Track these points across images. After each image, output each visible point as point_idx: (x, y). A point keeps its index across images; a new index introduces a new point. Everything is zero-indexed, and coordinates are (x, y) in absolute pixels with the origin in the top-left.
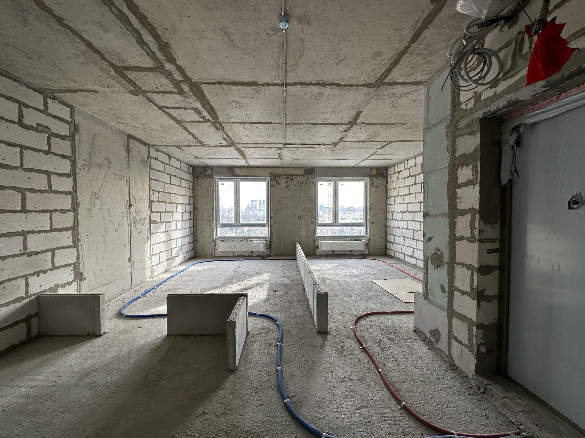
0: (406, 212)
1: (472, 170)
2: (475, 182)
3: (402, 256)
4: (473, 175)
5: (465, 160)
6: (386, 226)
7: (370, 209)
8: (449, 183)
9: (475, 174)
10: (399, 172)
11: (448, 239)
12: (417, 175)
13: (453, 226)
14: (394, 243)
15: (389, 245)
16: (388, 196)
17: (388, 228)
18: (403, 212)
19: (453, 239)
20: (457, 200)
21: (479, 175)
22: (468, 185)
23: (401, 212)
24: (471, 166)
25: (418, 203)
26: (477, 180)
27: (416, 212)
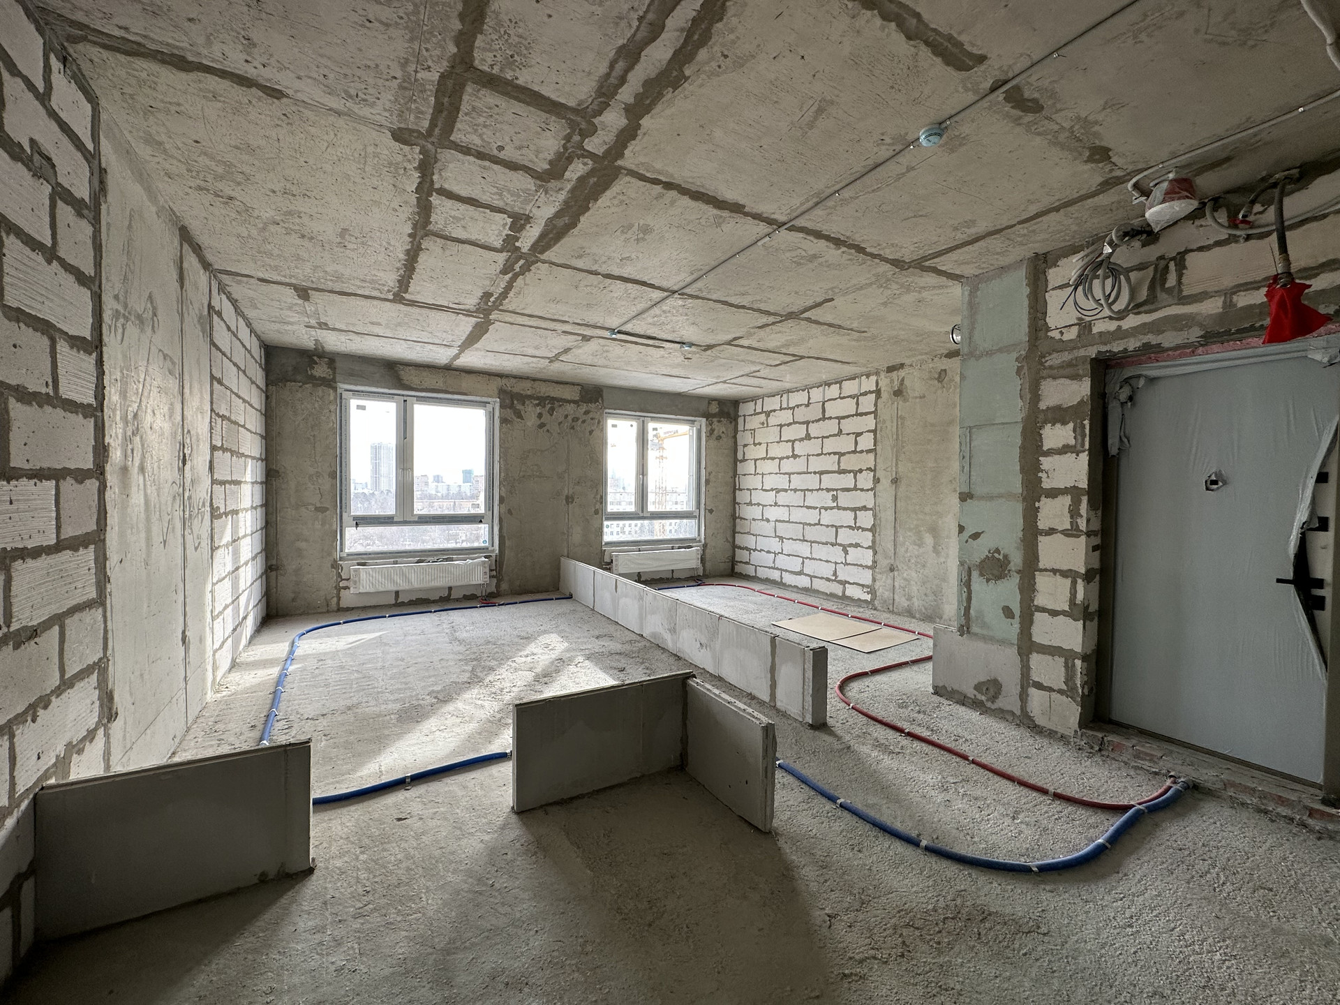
0: (786, 490)
1: (1074, 431)
2: (1079, 447)
3: (775, 575)
4: (1075, 438)
5: (1059, 415)
6: (734, 517)
7: (707, 482)
8: (1023, 448)
9: (1079, 437)
10: (768, 414)
11: (1020, 534)
12: (813, 422)
13: (1031, 514)
14: (754, 550)
15: (741, 555)
16: (740, 457)
17: (738, 520)
18: (778, 491)
19: (1032, 533)
20: (1040, 474)
21: (1087, 439)
22: (1066, 453)
23: (772, 490)
24: (1071, 425)
25: (815, 473)
26: (1083, 445)
27: (808, 490)
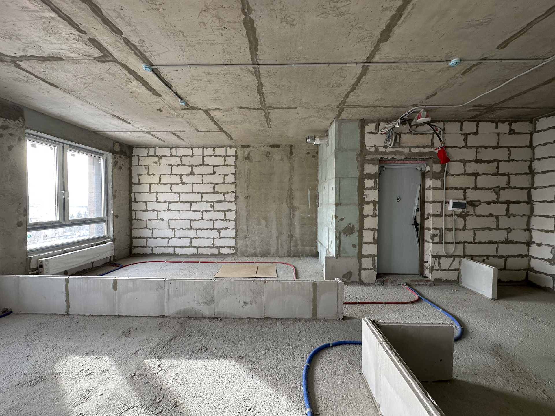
0: (177, 202)
1: (374, 182)
2: (375, 188)
4: (374, 184)
5: (370, 176)
6: (131, 219)
8: (358, 186)
9: (375, 184)
11: (358, 218)
13: (361, 210)
14: (151, 238)
16: (135, 180)
17: (134, 221)
18: (170, 203)
19: (362, 217)
20: (364, 196)
21: (378, 185)
22: (372, 189)
23: (165, 202)
24: (373, 180)
25: (198, 193)
26: (377, 187)
